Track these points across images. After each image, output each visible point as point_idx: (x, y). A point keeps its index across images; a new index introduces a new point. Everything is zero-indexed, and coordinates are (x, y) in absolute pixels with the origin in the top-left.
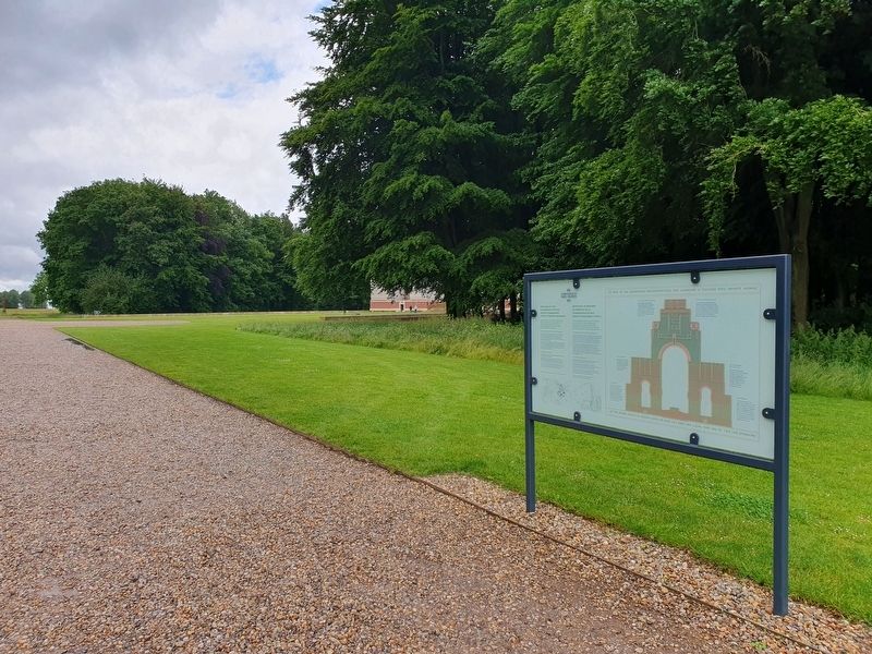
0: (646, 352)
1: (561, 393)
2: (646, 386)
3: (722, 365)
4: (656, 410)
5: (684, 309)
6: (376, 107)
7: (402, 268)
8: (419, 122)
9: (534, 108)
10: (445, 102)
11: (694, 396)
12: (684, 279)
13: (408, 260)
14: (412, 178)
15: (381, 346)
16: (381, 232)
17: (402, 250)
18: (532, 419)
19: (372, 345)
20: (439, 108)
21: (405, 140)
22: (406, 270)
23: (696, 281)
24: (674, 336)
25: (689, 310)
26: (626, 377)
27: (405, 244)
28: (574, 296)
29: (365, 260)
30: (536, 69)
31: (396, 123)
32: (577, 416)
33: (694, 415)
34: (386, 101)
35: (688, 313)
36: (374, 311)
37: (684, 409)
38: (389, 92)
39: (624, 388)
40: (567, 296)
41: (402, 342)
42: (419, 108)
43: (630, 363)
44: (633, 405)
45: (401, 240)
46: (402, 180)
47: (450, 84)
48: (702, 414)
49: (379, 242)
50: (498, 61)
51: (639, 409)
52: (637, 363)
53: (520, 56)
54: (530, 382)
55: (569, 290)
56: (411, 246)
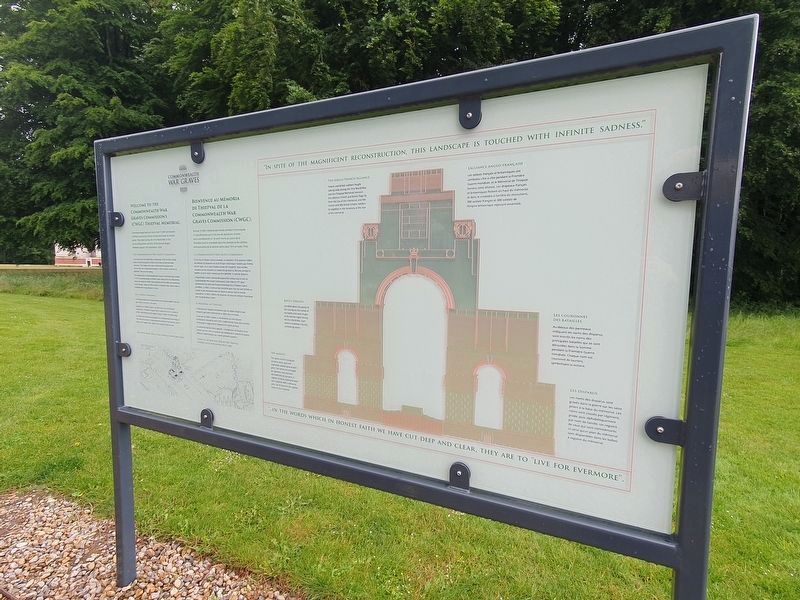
0: (348, 290)
1: (176, 373)
2: (347, 361)
3: (535, 316)
4: (370, 409)
5: (439, 190)
6: (34, 75)
7: (75, 227)
8: (86, 101)
9: (196, 109)
10: (114, 90)
11: (460, 384)
12: (442, 121)
13: (81, 221)
14: (81, 149)
15: (44, 295)
16: (49, 193)
17: (74, 211)
18: (123, 422)
19: (35, 294)
20: (108, 93)
21: (71, 114)
22: (80, 228)
23: (469, 122)
24: (414, 252)
25: (452, 193)
26: (303, 341)
27: (78, 206)
28: (194, 179)
29: (31, 217)
30: (196, 77)
31: (60, 96)
32: (207, 416)
33: (459, 423)
34: (49, 74)
35: (449, 199)
36: (58, 266)
37: (435, 408)
38: (51, 66)
39: (299, 364)
40: (182, 181)
41: (69, 291)
42: (86, 88)
43: (311, 314)
44: (321, 399)
45: (73, 202)
46: (70, 149)
47: (119, 76)
48: (478, 422)
49: (48, 201)
50: (164, 66)
51: (333, 406)
52: (328, 313)
53: (181, 64)
54: (118, 352)
55: (183, 168)
56: (84, 209)
